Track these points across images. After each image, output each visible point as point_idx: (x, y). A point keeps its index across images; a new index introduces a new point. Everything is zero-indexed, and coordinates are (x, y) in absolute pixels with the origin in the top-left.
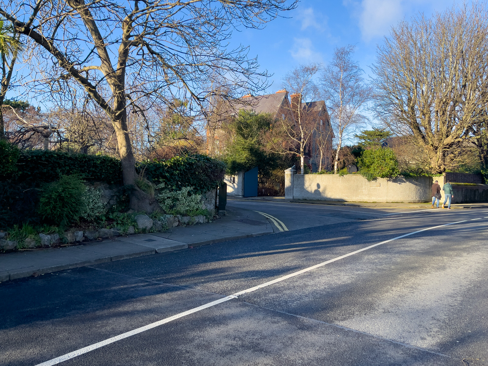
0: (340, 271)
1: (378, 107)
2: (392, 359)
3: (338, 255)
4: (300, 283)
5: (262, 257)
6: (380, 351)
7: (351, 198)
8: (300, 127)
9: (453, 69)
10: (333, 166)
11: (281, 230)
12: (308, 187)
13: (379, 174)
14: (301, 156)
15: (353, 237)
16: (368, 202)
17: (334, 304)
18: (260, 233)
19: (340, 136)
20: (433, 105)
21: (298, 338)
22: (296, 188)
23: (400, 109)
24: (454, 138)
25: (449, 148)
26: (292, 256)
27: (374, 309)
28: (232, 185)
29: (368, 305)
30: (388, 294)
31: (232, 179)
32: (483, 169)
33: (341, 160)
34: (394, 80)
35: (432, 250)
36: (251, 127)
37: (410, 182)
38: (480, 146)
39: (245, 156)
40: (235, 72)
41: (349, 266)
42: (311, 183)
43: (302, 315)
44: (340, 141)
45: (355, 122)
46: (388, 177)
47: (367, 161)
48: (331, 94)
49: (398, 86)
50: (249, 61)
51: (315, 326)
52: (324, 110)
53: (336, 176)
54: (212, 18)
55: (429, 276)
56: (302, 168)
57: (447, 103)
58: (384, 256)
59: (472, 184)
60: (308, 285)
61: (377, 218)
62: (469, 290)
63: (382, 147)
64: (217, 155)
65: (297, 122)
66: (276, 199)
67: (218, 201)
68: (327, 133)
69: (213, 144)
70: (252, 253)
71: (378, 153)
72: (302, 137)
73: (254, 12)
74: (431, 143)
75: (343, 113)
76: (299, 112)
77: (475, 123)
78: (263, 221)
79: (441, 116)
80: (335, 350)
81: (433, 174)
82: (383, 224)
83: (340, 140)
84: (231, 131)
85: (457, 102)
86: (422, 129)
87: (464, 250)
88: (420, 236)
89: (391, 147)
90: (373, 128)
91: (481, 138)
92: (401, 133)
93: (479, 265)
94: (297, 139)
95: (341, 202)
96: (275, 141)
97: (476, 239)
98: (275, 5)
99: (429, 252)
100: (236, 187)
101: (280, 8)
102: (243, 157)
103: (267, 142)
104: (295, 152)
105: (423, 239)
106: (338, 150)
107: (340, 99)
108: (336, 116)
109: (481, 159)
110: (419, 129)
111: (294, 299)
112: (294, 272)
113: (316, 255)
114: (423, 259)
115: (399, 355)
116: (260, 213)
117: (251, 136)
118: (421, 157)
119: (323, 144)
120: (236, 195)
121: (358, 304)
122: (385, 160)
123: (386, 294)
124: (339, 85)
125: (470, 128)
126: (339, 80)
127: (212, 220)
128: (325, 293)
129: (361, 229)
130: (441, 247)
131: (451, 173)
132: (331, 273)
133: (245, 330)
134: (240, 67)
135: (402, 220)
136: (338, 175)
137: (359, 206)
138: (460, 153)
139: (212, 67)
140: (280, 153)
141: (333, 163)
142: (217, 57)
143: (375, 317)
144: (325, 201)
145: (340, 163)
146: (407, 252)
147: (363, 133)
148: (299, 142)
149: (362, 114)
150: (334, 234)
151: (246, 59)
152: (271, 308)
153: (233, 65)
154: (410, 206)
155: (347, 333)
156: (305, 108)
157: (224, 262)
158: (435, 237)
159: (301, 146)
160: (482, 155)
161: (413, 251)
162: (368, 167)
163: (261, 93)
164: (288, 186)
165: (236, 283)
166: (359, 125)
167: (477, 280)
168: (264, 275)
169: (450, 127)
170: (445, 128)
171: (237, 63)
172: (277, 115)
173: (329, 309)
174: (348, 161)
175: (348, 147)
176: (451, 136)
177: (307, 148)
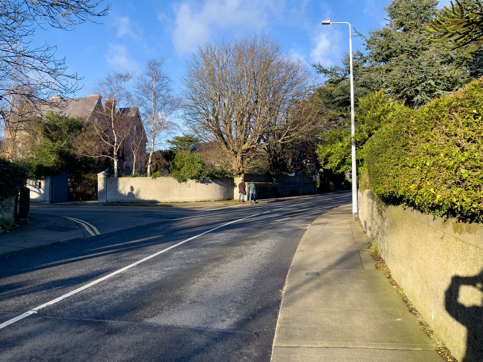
0: (151, 269)
1: (187, 116)
2: (196, 345)
3: (149, 254)
4: (111, 286)
5: (69, 264)
6: (186, 339)
7: (163, 198)
8: (114, 131)
9: (247, 87)
10: (146, 169)
11: (93, 234)
12: (122, 190)
13: (188, 176)
14: (115, 160)
15: (164, 235)
16: (179, 202)
17: (144, 302)
18: (69, 239)
19: (153, 141)
20: (233, 116)
21: (104, 344)
22: (109, 191)
23: (206, 119)
24: (250, 144)
25: (246, 153)
26: (103, 260)
27: (182, 301)
28: (37, 191)
29: (177, 298)
30: (195, 285)
31: (38, 184)
32: (271, 171)
33: (154, 164)
34: (201, 93)
35: (232, 242)
36: (60, 130)
37: (216, 182)
38: (269, 151)
39: (53, 159)
40: (40, 71)
41: (159, 264)
42: (125, 186)
43: (110, 319)
44: (153, 146)
45: (166, 128)
46: (196, 179)
47: (177, 164)
48: (144, 101)
49: (205, 98)
50: (56, 62)
51: (124, 328)
52: (138, 116)
53: (149, 178)
54: (12, 11)
55: (229, 264)
56: (116, 171)
57: (244, 115)
58: (192, 250)
59: (264, 183)
60: (119, 287)
61: (187, 216)
62: (260, 272)
63: (191, 151)
64: (19, 159)
65: (111, 127)
66: (88, 203)
67: (18, 209)
68: (140, 138)
69: (15, 146)
70: (58, 262)
71: (187, 157)
72: (115, 141)
73: (61, 12)
74: (232, 149)
75: (155, 120)
76: (112, 117)
77: (265, 133)
78: (73, 227)
79: (239, 126)
80: (143, 348)
81: (234, 175)
82: (193, 221)
83: (153, 144)
84: (37, 133)
85: (251, 114)
86: (225, 136)
87: (258, 239)
88: (224, 230)
89: (199, 151)
90: (184, 135)
91: (269, 144)
92: (207, 140)
93: (268, 250)
94: (110, 143)
95: (154, 203)
96: (88, 145)
97: (266, 229)
98: (84, 9)
99: (230, 244)
100: (42, 192)
101: (89, 12)
102: (51, 160)
103: (79, 146)
104: (108, 155)
105: (226, 232)
106: (151, 154)
107: (152, 107)
108: (149, 122)
109: (270, 162)
110: (222, 136)
111: (103, 303)
112: (104, 276)
113: (128, 256)
114: (225, 250)
115: (203, 340)
116: (70, 218)
117: (61, 140)
118: (224, 160)
119: (137, 148)
120: (42, 201)
121: (167, 299)
122: (194, 164)
123: (193, 286)
124: (151, 94)
125: (261, 137)
126: (151, 89)
127: (10, 230)
128: (135, 293)
129: (172, 227)
130: (240, 238)
131: (248, 174)
132: (142, 272)
133: (45, 347)
134: (45, 67)
135: (209, 217)
136: (151, 177)
137: (171, 206)
138: (254, 157)
139: (12, 64)
140: (93, 156)
141: (146, 167)
142: (17, 53)
143: (183, 309)
144: (139, 203)
145: (153, 166)
146: (212, 245)
147: (174, 138)
148: (112, 146)
149: (173, 121)
150: (147, 234)
151: (52, 59)
152: (77, 318)
153: (37, 63)
154: (216, 204)
155: (155, 328)
156: (118, 113)
157: (22, 276)
158: (235, 230)
159: (115, 150)
160: (271, 159)
161: (217, 243)
162: (179, 170)
163: (71, 96)
164: (101, 190)
165: (36, 297)
166: (170, 131)
167: (266, 263)
168: (71, 283)
169: (246, 135)
170: (242, 136)
171: (41, 62)
172: (90, 119)
173: (139, 308)
174: (160, 164)
175: (160, 151)
176: (247, 143)
177: (121, 152)
